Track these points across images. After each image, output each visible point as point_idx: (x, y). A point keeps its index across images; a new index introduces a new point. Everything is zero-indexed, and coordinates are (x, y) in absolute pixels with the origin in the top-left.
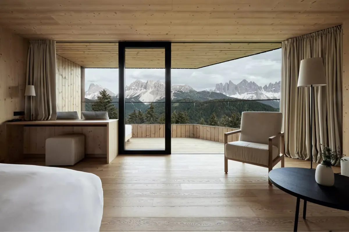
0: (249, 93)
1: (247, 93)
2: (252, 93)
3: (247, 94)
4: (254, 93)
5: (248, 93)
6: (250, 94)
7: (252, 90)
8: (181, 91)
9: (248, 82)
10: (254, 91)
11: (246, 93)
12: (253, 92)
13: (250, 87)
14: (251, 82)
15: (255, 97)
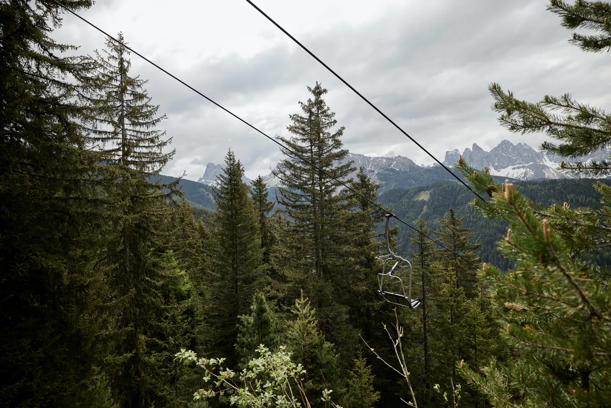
0: (518, 166)
1: (513, 167)
2: (523, 167)
3: (514, 169)
4: (528, 167)
5: (515, 166)
6: (519, 168)
7: (523, 160)
8: (392, 168)
9: (512, 144)
10: (527, 163)
11: (511, 167)
12: (527, 165)
13: (520, 155)
14: (520, 144)
15: (531, 174)
